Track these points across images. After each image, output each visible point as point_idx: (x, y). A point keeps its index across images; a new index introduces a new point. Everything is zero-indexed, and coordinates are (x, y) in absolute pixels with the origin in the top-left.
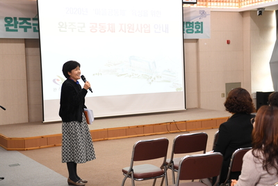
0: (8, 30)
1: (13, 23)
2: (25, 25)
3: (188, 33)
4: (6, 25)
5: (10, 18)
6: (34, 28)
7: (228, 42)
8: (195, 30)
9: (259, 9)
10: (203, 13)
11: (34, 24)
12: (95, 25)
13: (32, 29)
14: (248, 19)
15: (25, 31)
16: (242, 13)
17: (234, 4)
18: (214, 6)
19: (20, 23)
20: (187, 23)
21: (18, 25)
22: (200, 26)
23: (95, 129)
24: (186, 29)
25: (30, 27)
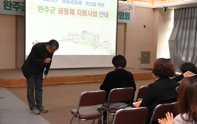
0: (5, 9)
1: (9, 4)
2: (17, 6)
3: (120, 19)
4: (4, 6)
5: (7, 1)
6: (23, 9)
7: (145, 26)
8: (125, 17)
9: (164, 7)
10: (130, 7)
11: (22, 6)
12: (61, 10)
13: (21, 9)
14: (157, 13)
15: (17, 10)
16: (154, 9)
17: (149, 3)
18: (137, 3)
19: (14, 5)
20: (120, 12)
21: (12, 6)
22: (128, 15)
23: (57, 76)
24: (119, 16)
25: (20, 8)
